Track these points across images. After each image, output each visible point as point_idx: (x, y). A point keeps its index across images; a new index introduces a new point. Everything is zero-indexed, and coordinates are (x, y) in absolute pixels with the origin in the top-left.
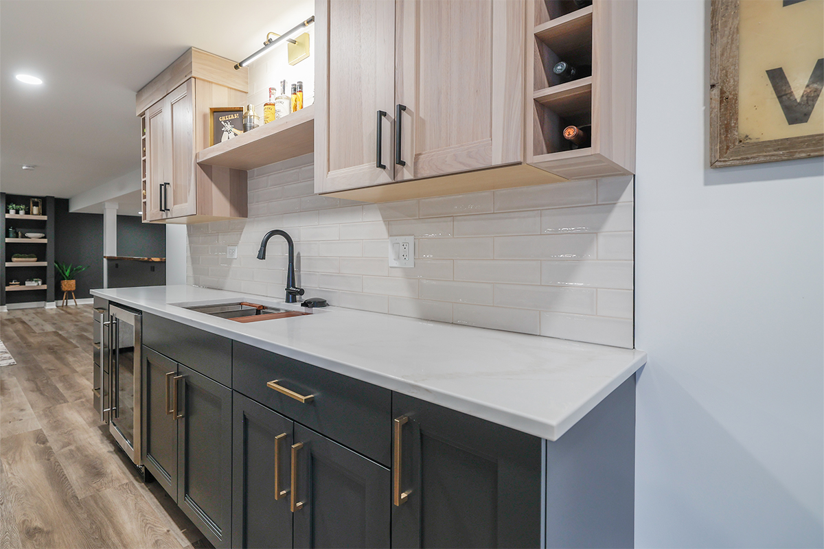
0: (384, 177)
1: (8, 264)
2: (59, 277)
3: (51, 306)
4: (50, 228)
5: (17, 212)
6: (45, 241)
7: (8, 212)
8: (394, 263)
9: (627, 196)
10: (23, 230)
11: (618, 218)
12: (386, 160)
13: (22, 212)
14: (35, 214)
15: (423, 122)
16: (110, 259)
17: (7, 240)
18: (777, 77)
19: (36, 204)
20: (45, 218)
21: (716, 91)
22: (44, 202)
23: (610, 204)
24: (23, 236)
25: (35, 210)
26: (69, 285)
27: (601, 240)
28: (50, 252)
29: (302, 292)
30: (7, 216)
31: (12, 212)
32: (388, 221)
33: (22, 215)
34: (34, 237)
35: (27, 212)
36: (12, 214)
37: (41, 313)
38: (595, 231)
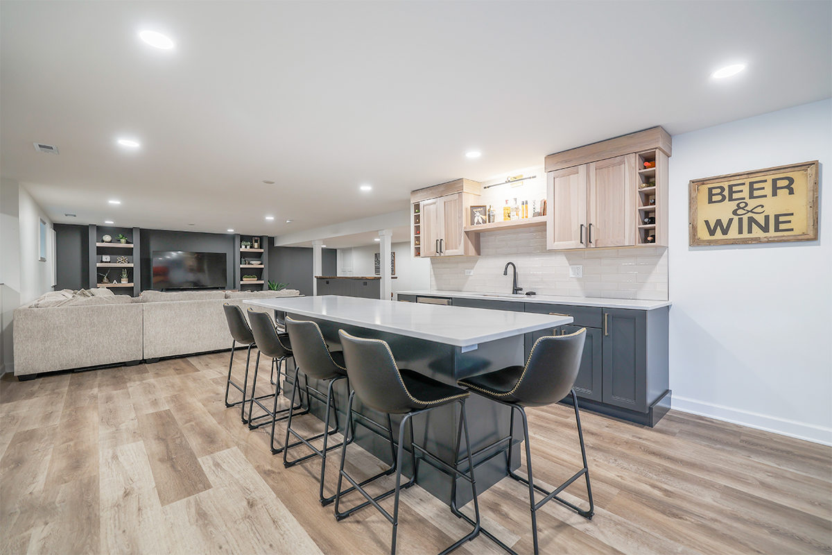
0: (582, 246)
1: (242, 282)
4: (265, 257)
5: (246, 247)
6: (262, 266)
7: (241, 247)
8: (573, 276)
9: (666, 253)
10: (249, 259)
11: (662, 261)
12: (584, 241)
13: (248, 247)
14: (256, 248)
15: (599, 230)
16: (317, 278)
17: (241, 266)
18: (707, 222)
19: (256, 241)
20: (262, 250)
21: (691, 225)
22: (261, 239)
23: (661, 255)
24: (249, 264)
25: (256, 245)
27: (657, 267)
28: (265, 274)
29: (521, 289)
30: (241, 250)
31: (243, 247)
32: (568, 259)
33: (248, 249)
34: (255, 264)
35: (251, 247)
36: (243, 249)
38: (656, 264)
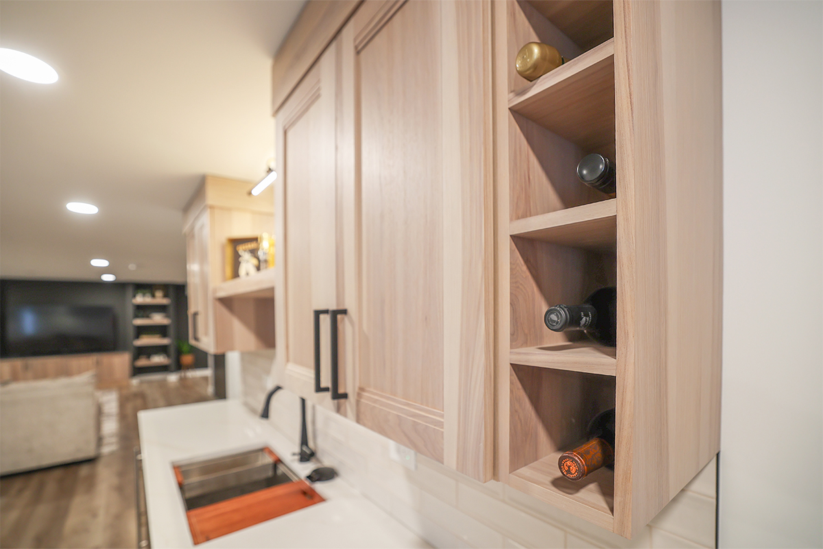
2: (179, 353)
3: (173, 378)
8: (396, 457)
14: (160, 299)
19: (159, 289)
20: (167, 301)
22: (166, 288)
26: (187, 359)
28: (172, 331)
33: (148, 300)
34: (158, 319)
35: (153, 298)
37: (163, 384)
